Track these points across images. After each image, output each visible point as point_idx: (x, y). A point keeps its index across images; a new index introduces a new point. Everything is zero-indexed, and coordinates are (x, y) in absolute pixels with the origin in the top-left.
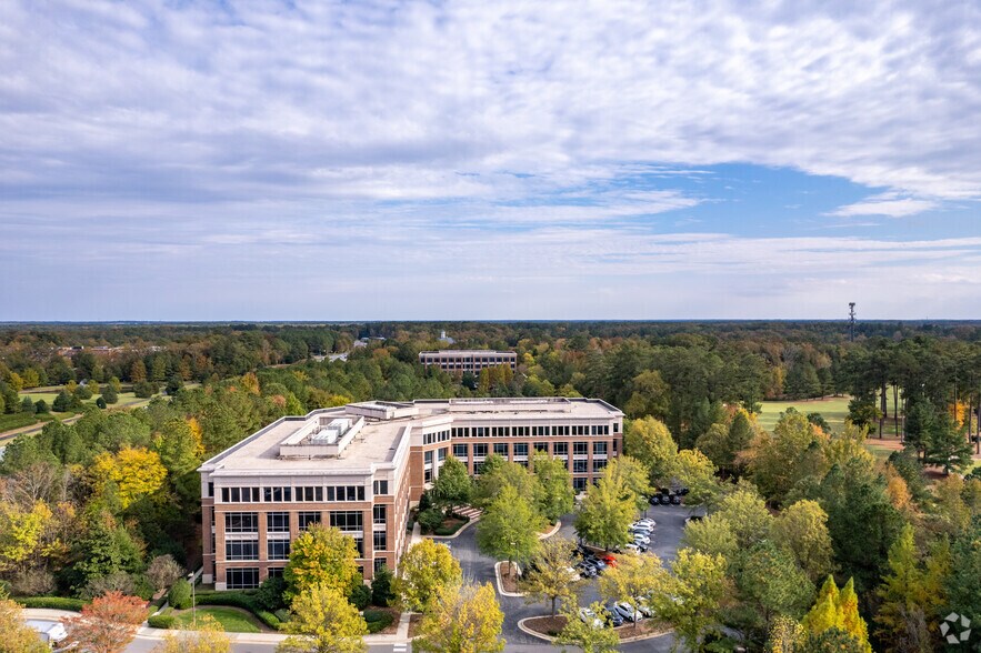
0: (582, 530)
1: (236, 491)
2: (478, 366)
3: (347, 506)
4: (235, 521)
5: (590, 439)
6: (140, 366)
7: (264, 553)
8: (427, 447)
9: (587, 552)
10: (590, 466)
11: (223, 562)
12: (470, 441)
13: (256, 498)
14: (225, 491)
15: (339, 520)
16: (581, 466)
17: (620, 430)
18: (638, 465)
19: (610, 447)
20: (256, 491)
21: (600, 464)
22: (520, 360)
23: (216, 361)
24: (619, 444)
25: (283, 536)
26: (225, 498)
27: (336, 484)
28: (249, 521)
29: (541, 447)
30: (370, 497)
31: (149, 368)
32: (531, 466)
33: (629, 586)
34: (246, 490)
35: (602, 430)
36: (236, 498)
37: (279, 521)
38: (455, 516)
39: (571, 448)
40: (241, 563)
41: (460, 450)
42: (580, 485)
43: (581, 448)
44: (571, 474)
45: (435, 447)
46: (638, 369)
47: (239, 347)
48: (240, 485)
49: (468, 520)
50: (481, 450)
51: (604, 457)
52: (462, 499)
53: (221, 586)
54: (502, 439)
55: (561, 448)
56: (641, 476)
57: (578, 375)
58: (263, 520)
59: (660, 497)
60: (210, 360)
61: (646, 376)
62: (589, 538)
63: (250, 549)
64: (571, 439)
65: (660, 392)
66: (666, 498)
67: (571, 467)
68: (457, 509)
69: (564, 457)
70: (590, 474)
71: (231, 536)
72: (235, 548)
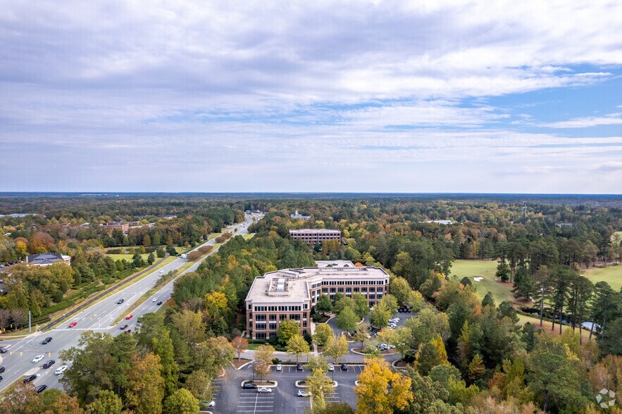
0: (372, 321)
1: (259, 307)
2: (320, 238)
3: (295, 312)
4: (259, 317)
5: (376, 286)
7: (268, 327)
8: (313, 289)
9: (373, 329)
10: (376, 297)
11: (255, 330)
12: (329, 286)
13: (266, 310)
14: (256, 307)
15: (292, 317)
16: (372, 297)
17: (388, 283)
18: (393, 297)
19: (384, 289)
20: (266, 307)
21: (380, 296)
22: (343, 235)
23: (183, 234)
24: (388, 288)
25: (274, 322)
26: (256, 310)
27: (291, 305)
28: (263, 317)
29: (356, 290)
30: (302, 310)
31: (152, 239)
32: (353, 297)
33: (385, 338)
34: (262, 307)
35: (381, 283)
36: (259, 310)
37: (273, 317)
38: (325, 316)
39: (368, 290)
40: (261, 331)
41: (325, 290)
42: (372, 304)
43: (372, 290)
44: (369, 300)
45: (316, 289)
46: (399, 250)
47: (195, 226)
48: (261, 305)
49: (329, 317)
50: (333, 290)
51: (381, 293)
52: (328, 310)
53: (254, 338)
54: (341, 286)
55: (364, 290)
56: (394, 301)
57: (372, 248)
58: (268, 317)
59: (403, 309)
60: (180, 234)
61: (403, 255)
62: (374, 324)
63: (263, 326)
64: (368, 286)
65: (408, 262)
66: (405, 310)
67: (368, 297)
68: (326, 314)
69: (366, 293)
70: (376, 300)
71: (257, 322)
72: (258, 326)
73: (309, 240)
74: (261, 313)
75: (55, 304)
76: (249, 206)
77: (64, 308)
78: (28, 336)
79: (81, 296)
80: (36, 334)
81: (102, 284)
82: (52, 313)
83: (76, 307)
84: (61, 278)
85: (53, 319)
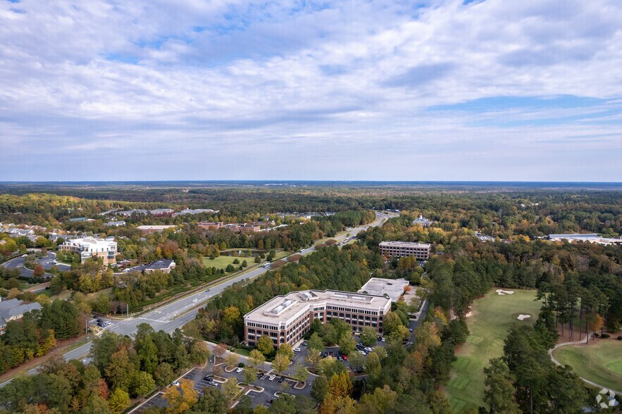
2: (408, 252)
4: (251, 331)
5: (371, 316)
6: (261, 242)
7: (256, 339)
8: (316, 312)
11: (248, 339)
12: (332, 311)
13: (255, 326)
14: (248, 323)
16: (368, 324)
17: (384, 314)
21: (374, 325)
23: (292, 239)
24: (383, 318)
25: (260, 336)
27: (271, 326)
28: (253, 331)
29: (354, 316)
30: (279, 330)
31: (265, 243)
35: (376, 313)
36: (250, 325)
37: (259, 332)
39: (365, 318)
40: (251, 340)
41: (329, 313)
43: (368, 318)
45: (318, 312)
47: (302, 234)
48: (251, 322)
50: (336, 314)
53: (247, 345)
55: (361, 317)
58: (256, 331)
60: (290, 239)
63: (253, 338)
64: (364, 315)
69: (362, 320)
71: (249, 334)
72: (251, 337)
73: (397, 253)
74: (252, 327)
75: (150, 299)
76: (391, 205)
77: (154, 303)
78: (125, 320)
79: (170, 294)
80: (130, 319)
81: (189, 286)
82: (146, 305)
83: (164, 302)
84: (156, 282)
85: (145, 309)
